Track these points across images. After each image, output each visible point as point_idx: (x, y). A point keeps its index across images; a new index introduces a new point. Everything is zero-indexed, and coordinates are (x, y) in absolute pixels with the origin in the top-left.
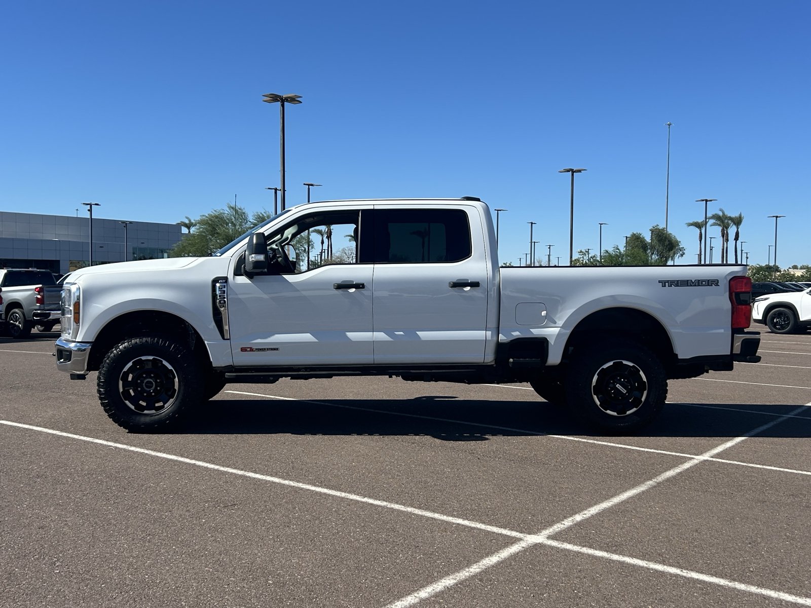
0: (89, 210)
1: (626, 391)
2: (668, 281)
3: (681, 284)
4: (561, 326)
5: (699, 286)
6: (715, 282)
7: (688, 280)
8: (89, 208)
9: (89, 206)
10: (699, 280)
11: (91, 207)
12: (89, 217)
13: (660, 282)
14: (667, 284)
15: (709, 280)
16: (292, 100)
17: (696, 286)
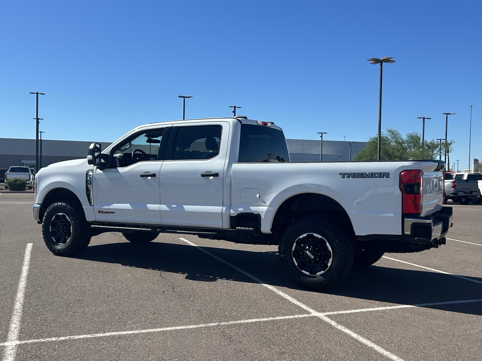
0: (321, 136)
1: (313, 257)
2: (347, 174)
3: (357, 176)
4: (268, 205)
5: (372, 177)
6: (386, 174)
7: (363, 173)
8: (321, 135)
9: (321, 134)
10: (372, 173)
11: (322, 135)
12: (321, 140)
13: (340, 174)
14: (346, 176)
15: (381, 173)
16: (387, 60)
17: (369, 177)
